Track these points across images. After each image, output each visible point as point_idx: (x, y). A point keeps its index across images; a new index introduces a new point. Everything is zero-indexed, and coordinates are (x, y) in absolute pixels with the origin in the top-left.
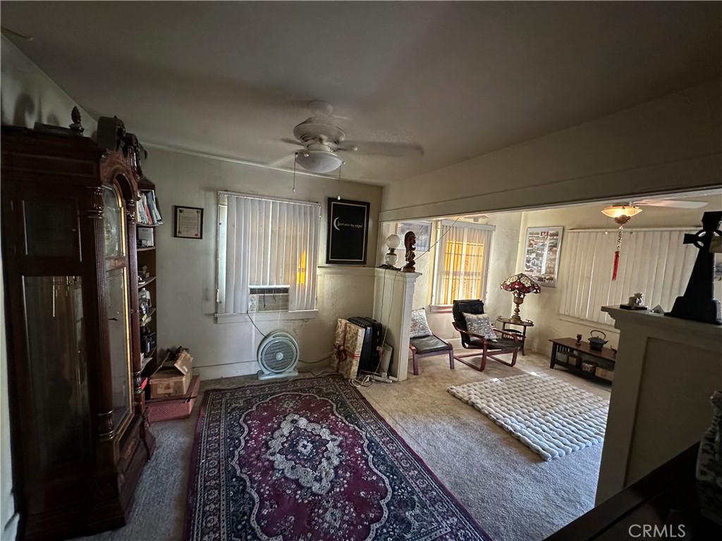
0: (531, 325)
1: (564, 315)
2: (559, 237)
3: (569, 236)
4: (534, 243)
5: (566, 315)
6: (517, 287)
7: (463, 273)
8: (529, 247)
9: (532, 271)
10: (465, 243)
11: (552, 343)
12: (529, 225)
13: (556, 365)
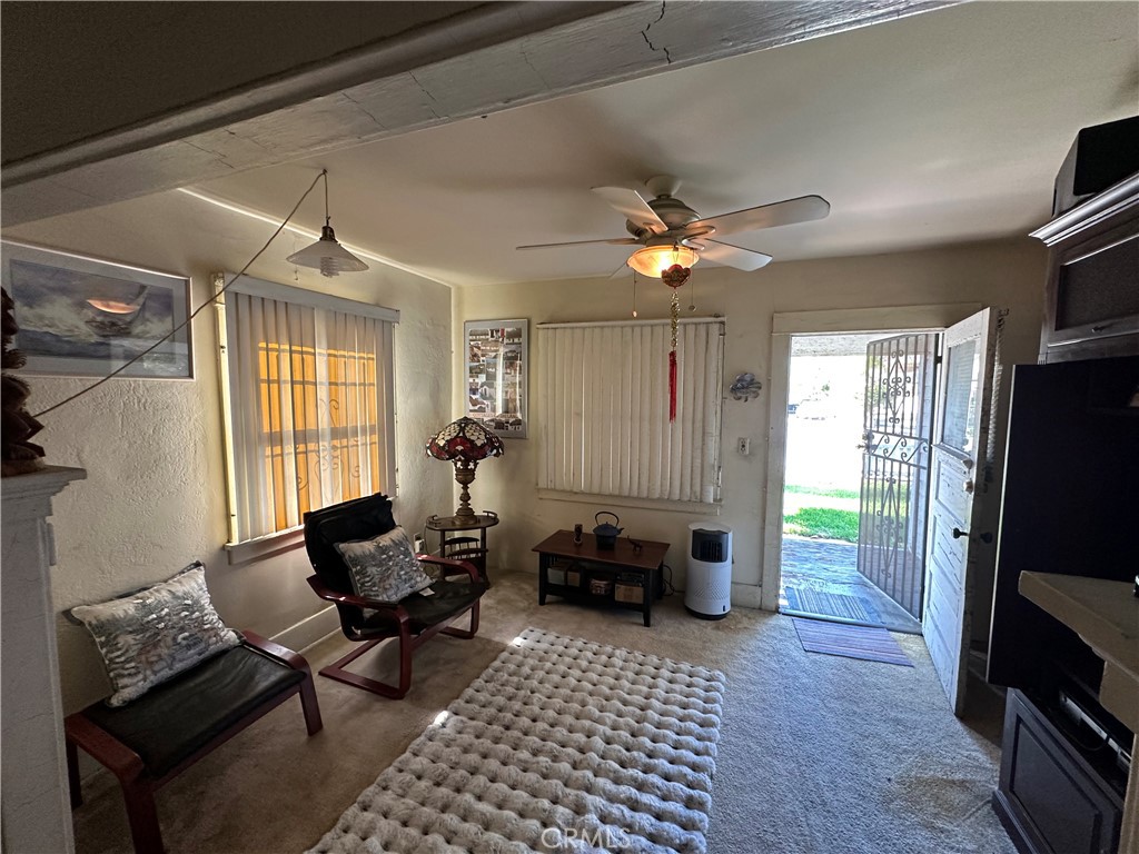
0: (494, 521)
1: (547, 489)
2: (524, 339)
3: (540, 336)
4: (479, 353)
5: (552, 489)
6: (460, 448)
7: (328, 432)
8: (473, 361)
9: (482, 410)
10: (321, 350)
11: (538, 554)
12: (468, 316)
13: (548, 596)
